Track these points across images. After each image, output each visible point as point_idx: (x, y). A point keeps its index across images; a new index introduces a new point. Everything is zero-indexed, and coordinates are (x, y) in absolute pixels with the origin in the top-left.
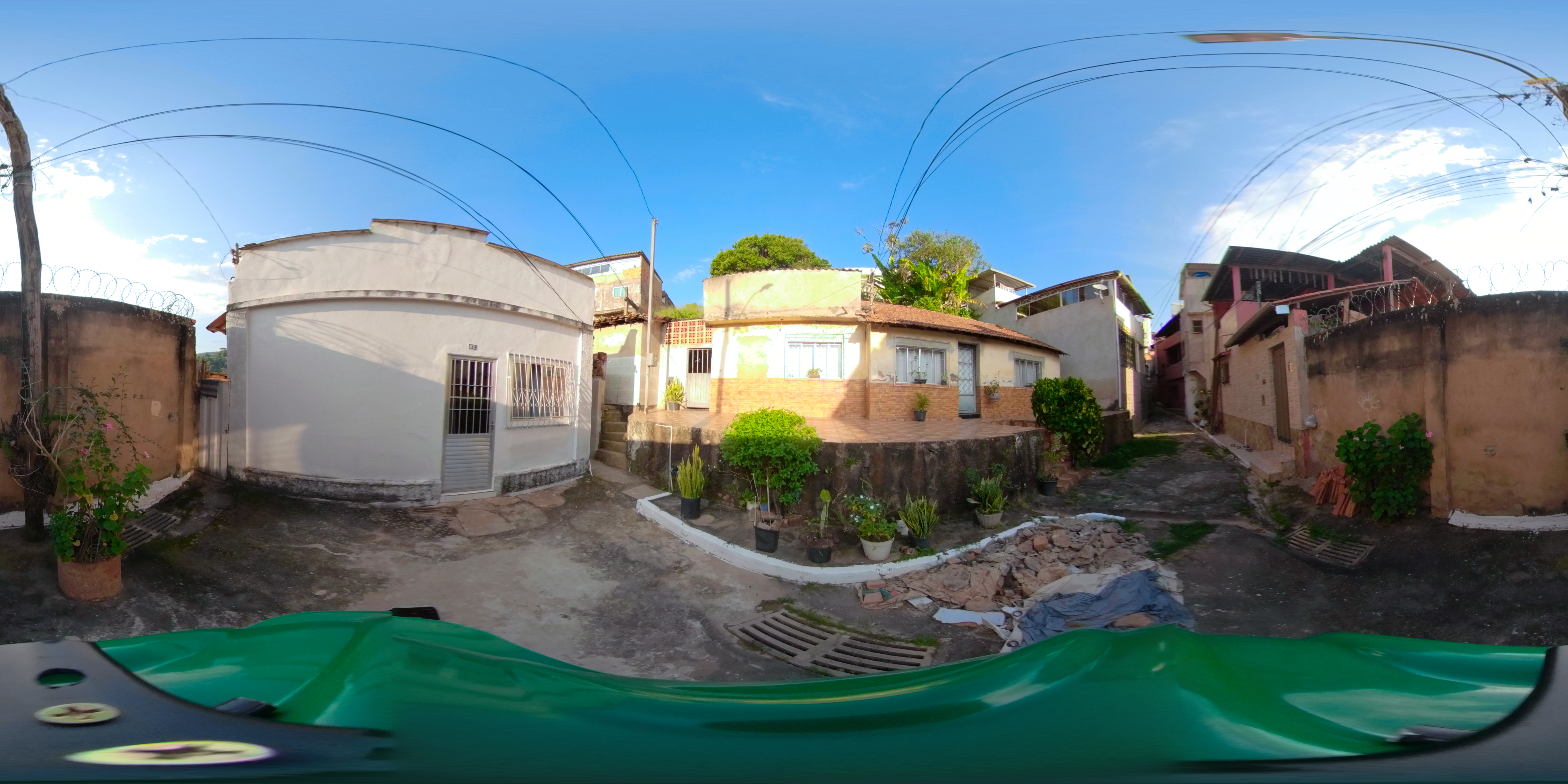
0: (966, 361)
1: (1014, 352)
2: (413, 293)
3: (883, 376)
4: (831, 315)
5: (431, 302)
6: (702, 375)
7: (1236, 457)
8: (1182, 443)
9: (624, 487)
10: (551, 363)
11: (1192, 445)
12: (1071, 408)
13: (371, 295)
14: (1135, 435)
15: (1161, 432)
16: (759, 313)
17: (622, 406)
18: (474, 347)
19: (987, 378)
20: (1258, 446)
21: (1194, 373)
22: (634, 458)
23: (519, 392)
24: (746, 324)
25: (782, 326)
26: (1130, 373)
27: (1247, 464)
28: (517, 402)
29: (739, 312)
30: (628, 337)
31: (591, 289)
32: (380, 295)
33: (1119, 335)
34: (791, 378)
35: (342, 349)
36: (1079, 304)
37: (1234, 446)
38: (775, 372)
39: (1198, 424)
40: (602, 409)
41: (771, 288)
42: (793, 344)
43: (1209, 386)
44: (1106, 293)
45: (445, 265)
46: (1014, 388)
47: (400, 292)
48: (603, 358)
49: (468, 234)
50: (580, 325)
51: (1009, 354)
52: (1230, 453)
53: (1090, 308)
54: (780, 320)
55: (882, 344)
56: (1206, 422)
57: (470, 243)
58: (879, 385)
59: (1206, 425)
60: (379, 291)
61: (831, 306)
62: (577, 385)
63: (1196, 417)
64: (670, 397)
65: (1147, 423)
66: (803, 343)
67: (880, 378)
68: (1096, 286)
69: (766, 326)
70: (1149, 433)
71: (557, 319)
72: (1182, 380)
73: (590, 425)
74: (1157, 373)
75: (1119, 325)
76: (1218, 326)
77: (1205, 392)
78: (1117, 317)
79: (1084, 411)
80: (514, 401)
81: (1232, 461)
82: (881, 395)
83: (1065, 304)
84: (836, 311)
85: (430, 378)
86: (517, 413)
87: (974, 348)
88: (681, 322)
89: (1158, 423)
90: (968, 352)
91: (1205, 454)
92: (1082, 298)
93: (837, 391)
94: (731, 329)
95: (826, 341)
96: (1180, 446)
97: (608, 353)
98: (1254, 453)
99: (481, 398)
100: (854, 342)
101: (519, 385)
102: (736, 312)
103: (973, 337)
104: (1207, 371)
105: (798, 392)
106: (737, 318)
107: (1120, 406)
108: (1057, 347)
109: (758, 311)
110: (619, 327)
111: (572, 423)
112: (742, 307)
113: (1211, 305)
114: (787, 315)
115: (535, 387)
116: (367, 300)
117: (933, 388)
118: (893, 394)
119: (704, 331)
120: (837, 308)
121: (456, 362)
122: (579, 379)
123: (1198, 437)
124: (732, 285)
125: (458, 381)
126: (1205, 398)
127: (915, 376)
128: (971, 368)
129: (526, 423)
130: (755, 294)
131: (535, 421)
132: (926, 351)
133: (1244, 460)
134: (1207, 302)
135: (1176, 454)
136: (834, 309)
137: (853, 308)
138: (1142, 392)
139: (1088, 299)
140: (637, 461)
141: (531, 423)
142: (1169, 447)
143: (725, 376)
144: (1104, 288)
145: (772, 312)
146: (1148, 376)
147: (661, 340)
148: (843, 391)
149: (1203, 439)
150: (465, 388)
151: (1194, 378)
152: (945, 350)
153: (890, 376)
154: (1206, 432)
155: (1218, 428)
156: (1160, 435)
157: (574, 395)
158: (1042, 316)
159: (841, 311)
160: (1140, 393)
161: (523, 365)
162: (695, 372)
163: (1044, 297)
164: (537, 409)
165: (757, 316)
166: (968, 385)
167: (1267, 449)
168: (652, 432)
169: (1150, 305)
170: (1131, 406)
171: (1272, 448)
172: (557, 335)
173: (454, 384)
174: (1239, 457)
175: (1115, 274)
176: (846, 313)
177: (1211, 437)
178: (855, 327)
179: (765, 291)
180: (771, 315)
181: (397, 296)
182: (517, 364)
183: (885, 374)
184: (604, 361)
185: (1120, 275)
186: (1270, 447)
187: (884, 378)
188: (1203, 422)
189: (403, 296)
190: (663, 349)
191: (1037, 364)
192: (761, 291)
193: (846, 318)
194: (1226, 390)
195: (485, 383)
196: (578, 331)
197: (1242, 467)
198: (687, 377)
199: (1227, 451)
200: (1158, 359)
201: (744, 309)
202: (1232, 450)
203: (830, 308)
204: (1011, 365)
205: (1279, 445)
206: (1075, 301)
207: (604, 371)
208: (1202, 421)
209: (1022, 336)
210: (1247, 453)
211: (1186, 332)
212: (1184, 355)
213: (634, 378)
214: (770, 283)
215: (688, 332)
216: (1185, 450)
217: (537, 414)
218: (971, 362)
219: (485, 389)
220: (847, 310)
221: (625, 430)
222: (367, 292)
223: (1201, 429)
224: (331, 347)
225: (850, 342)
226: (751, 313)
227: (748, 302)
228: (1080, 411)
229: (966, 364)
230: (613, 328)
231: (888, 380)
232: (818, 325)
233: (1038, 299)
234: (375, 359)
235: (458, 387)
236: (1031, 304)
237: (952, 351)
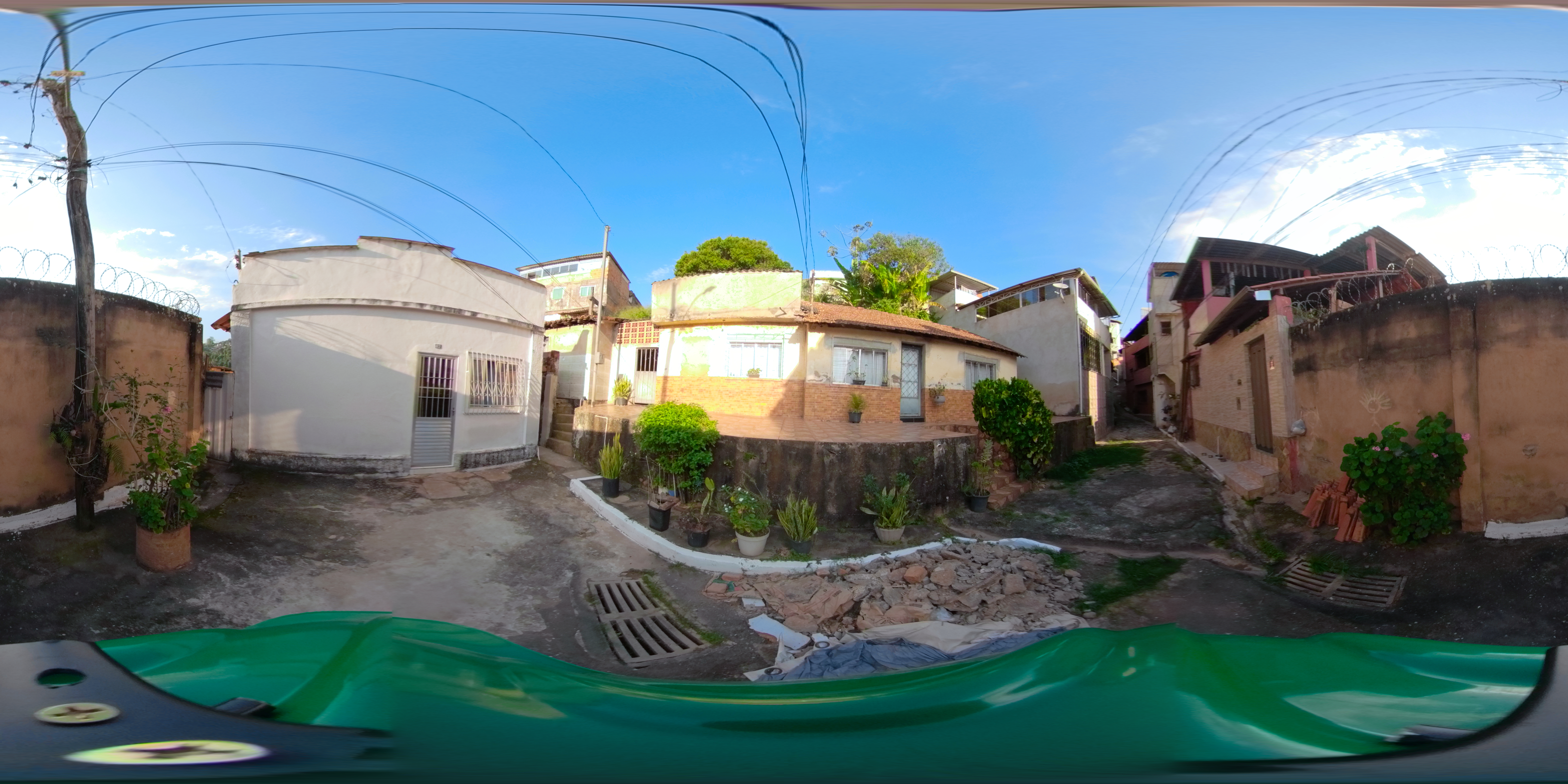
0: (911, 362)
1: (964, 353)
2: (391, 302)
3: (819, 377)
4: (770, 315)
5: (405, 310)
6: (649, 373)
7: (1207, 467)
8: (1148, 452)
9: (566, 470)
10: (504, 360)
11: (1158, 454)
12: (1014, 413)
13: (358, 303)
14: (1097, 443)
15: (1127, 439)
16: (701, 314)
17: (573, 400)
18: (440, 347)
19: (932, 380)
20: (1232, 456)
21: (1162, 377)
22: (577, 447)
23: (476, 384)
24: (691, 325)
25: (723, 327)
26: (1093, 376)
27: (1220, 477)
28: (474, 392)
29: (683, 314)
30: (581, 337)
31: (543, 295)
32: (364, 303)
33: (1081, 336)
34: (732, 377)
35: (332, 347)
36: (1039, 304)
37: (1206, 454)
38: (717, 371)
39: (1166, 431)
40: (554, 402)
41: (714, 290)
42: (734, 344)
43: (1178, 390)
44: (1067, 292)
45: (418, 278)
46: (964, 391)
47: (380, 301)
48: (555, 356)
49: (436, 250)
50: (531, 328)
51: (959, 355)
52: (1201, 463)
53: (1050, 308)
54: (722, 321)
55: (819, 344)
56: (1175, 428)
57: (439, 258)
58: (814, 385)
59: (1175, 432)
60: (363, 299)
61: (771, 307)
62: (527, 379)
63: (1165, 423)
64: (617, 392)
65: (1113, 429)
66: (745, 343)
67: (817, 379)
68: (1056, 285)
69: (710, 326)
70: (1114, 440)
71: (510, 323)
72: (1150, 384)
73: (539, 415)
74: (1125, 378)
75: (1081, 326)
76: (1187, 326)
77: (1174, 397)
78: (1078, 317)
79: (1028, 416)
80: (471, 392)
81: (1202, 472)
82: (816, 395)
83: (1024, 304)
84: (776, 312)
85: (403, 371)
86: (474, 401)
87: (920, 349)
88: (631, 323)
89: (1125, 429)
90: (913, 353)
91: (1173, 464)
92: (1043, 299)
93: (775, 390)
94: (677, 330)
95: (766, 341)
96: (1146, 455)
97: (561, 351)
98: (1229, 463)
99: (445, 388)
100: (794, 343)
101: (476, 378)
102: (681, 313)
103: (919, 337)
104: (1176, 374)
105: (737, 391)
106: (681, 319)
107: (1081, 412)
108: (1015, 349)
109: (701, 312)
110: (573, 327)
111: (523, 412)
112: (686, 309)
113: (1180, 304)
114: (728, 316)
115: (489, 380)
116: (354, 307)
117: (873, 389)
118: (830, 394)
119: (653, 331)
120: (776, 308)
121: (424, 359)
122: (530, 374)
123: (1167, 445)
124: (678, 288)
125: (426, 374)
126: (1173, 403)
127: (853, 376)
128: (916, 370)
129: (480, 410)
130: (698, 297)
131: (489, 410)
132: (866, 351)
133: (1217, 472)
134: (1175, 302)
135: (1141, 464)
136: (773, 311)
137: (792, 309)
138: (1107, 397)
139: (1048, 299)
140: (579, 449)
141: (485, 410)
142: (1133, 455)
143: (669, 375)
144: (1065, 286)
145: (713, 313)
146: (1116, 382)
147: (613, 340)
148: (781, 390)
149: (1171, 446)
150: (431, 380)
151: (1163, 382)
152: (887, 351)
153: (827, 376)
154: (1175, 439)
155: (1187, 435)
156: (1126, 442)
157: (524, 387)
158: (1001, 317)
159: (779, 312)
160: (1105, 398)
161: (480, 361)
162: (643, 370)
163: (1004, 298)
164: (490, 398)
165: (700, 317)
166: (912, 387)
167: (1244, 460)
168: (592, 423)
169: (1116, 306)
170: (1094, 412)
171: (1250, 458)
172: (510, 336)
173: (423, 376)
174: (1211, 468)
175: (1077, 272)
176: (785, 314)
177: (1180, 444)
178: (796, 327)
179: (708, 294)
180: (713, 316)
181: (378, 304)
182: (475, 361)
183: (821, 374)
184: (557, 358)
185: (1082, 273)
186: (1247, 457)
187: (821, 379)
188: (1172, 429)
189: (383, 304)
190: (615, 348)
191: (991, 366)
192: (704, 293)
193: (785, 319)
194: (1196, 395)
195: (448, 376)
196: (530, 332)
197: (1215, 480)
198: (636, 374)
199: (1197, 461)
200: (1126, 363)
201: (688, 311)
202: (1203, 459)
203: (769, 309)
204: (961, 367)
205: (1259, 456)
206: (1035, 301)
207: (556, 367)
208: (1171, 427)
209: (978, 338)
210: (1220, 463)
211: (1154, 334)
212: (1152, 358)
213: (584, 375)
214: (713, 285)
215: (638, 333)
216: (1151, 460)
217: (490, 403)
218: (916, 363)
219: (448, 381)
220: (785, 311)
221: (571, 421)
222: (354, 300)
223: (1169, 435)
224: (323, 345)
225: (790, 342)
226: (694, 314)
227: (692, 304)
228: (1024, 416)
229: (911, 365)
230: (567, 328)
231: (824, 380)
232: (759, 326)
233: (998, 300)
234: (359, 356)
235: (425, 379)
236: (991, 306)
237: (894, 352)
